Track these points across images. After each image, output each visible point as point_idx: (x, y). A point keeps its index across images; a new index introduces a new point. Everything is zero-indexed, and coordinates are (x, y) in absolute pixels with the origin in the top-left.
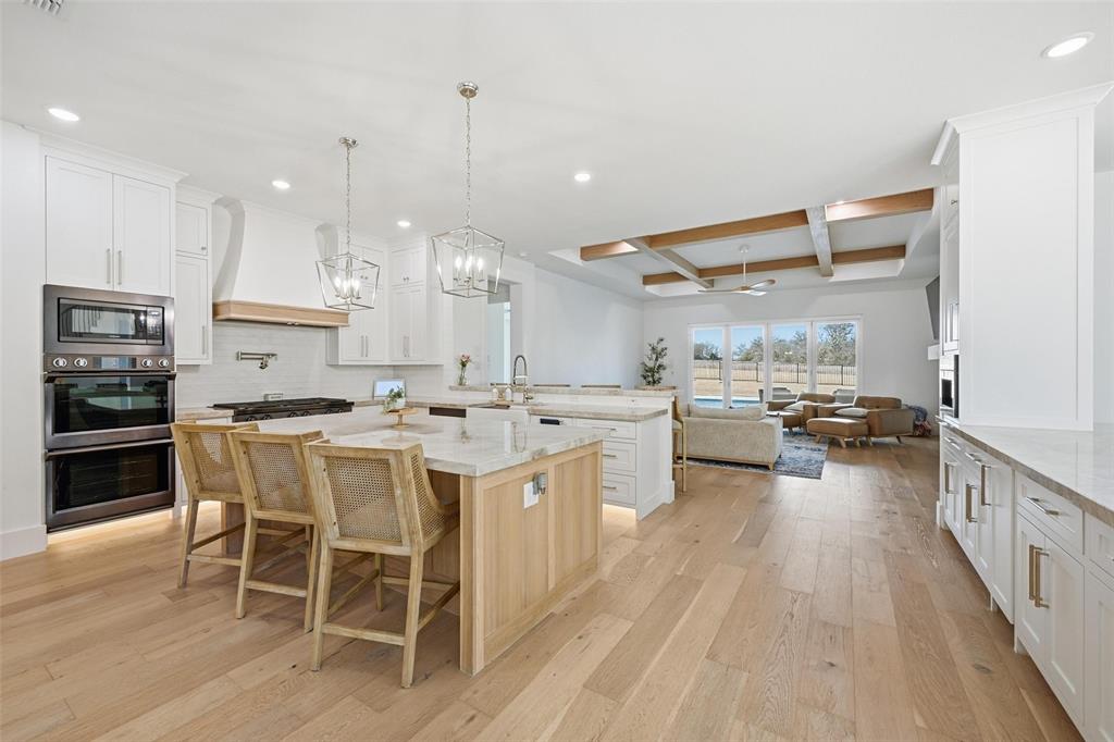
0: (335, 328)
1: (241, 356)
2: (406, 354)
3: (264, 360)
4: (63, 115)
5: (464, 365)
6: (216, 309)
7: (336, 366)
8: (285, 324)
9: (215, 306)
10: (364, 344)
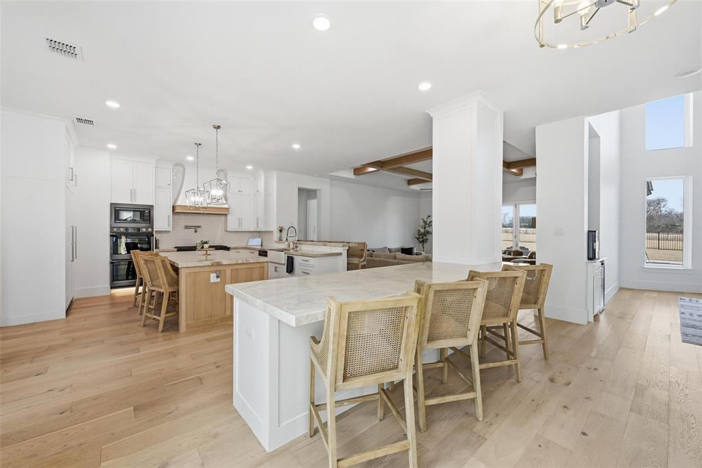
0: (226, 215)
1: (186, 227)
2: (258, 226)
3: (196, 228)
4: (112, 146)
5: (281, 231)
6: (174, 208)
7: (227, 231)
8: (200, 213)
9: (173, 207)
10: (240, 222)
